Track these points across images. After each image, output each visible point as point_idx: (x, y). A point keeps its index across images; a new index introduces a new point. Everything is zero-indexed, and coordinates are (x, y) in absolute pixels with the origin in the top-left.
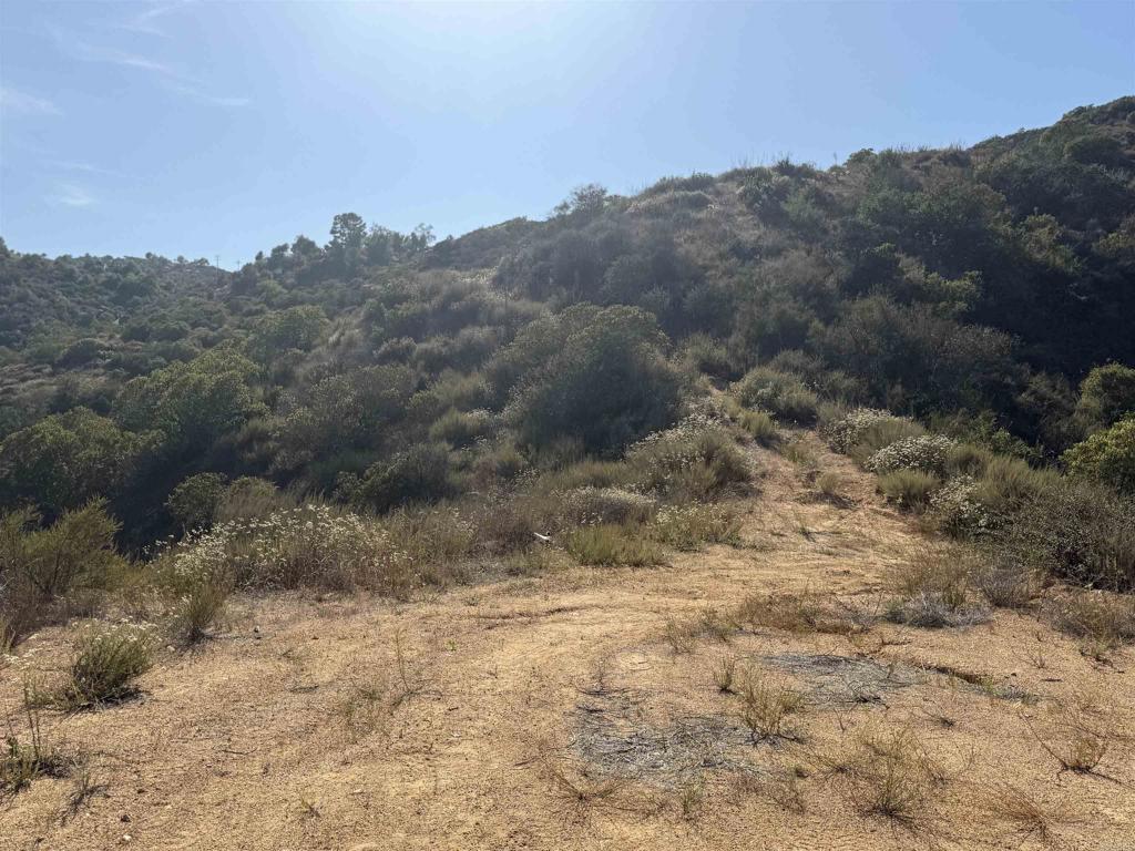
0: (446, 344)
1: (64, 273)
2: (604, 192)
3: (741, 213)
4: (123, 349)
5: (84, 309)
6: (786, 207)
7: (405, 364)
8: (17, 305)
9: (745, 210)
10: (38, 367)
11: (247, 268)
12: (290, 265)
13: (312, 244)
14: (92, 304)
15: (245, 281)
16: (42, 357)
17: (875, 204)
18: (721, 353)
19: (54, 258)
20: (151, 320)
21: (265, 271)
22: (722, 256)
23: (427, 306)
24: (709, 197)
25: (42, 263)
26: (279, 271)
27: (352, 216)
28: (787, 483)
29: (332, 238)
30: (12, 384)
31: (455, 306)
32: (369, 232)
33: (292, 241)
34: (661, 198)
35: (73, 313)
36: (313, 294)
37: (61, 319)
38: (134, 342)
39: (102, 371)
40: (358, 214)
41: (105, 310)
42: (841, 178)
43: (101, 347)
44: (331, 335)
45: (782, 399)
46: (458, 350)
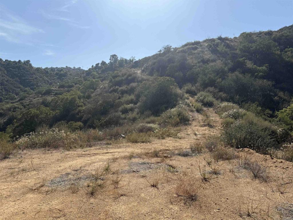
0: (126, 87)
1: (46, 72)
2: (171, 47)
3: (206, 51)
4: (58, 90)
5: (50, 81)
6: (218, 49)
7: (116, 93)
8: (35, 80)
9: (208, 50)
10: (38, 95)
11: (90, 69)
12: (100, 68)
13: (105, 63)
14: (52, 79)
15: (89, 73)
16: (40, 93)
17: (241, 47)
18: (194, 88)
19: (44, 68)
20: (65, 83)
21: (94, 70)
22: (199, 62)
23: (123, 78)
24: (198, 47)
25: (41, 69)
26: (97, 70)
27: (115, 55)
28: (199, 122)
29: (110, 61)
30: (32, 99)
31: (130, 78)
32: (119, 59)
33: (100, 62)
34: (185, 48)
35: (48, 82)
36: (104, 75)
37: (45, 83)
38: (61, 88)
39: (53, 96)
40: (116, 55)
41: (56, 81)
42: (236, 40)
43: (53, 90)
44: (101, 86)
45: (206, 100)
46: (129, 89)
